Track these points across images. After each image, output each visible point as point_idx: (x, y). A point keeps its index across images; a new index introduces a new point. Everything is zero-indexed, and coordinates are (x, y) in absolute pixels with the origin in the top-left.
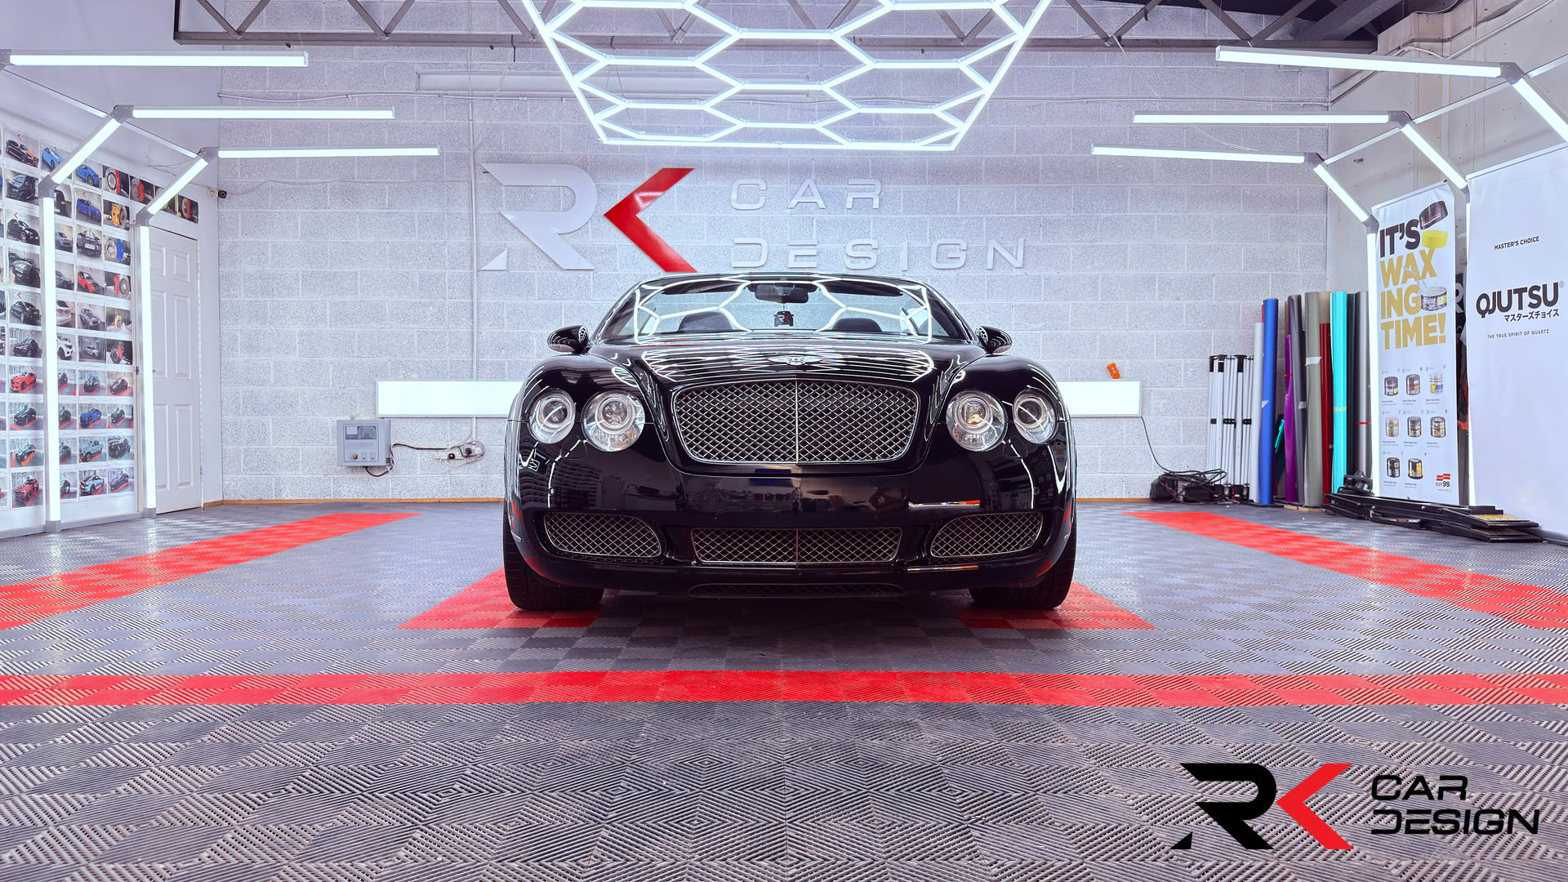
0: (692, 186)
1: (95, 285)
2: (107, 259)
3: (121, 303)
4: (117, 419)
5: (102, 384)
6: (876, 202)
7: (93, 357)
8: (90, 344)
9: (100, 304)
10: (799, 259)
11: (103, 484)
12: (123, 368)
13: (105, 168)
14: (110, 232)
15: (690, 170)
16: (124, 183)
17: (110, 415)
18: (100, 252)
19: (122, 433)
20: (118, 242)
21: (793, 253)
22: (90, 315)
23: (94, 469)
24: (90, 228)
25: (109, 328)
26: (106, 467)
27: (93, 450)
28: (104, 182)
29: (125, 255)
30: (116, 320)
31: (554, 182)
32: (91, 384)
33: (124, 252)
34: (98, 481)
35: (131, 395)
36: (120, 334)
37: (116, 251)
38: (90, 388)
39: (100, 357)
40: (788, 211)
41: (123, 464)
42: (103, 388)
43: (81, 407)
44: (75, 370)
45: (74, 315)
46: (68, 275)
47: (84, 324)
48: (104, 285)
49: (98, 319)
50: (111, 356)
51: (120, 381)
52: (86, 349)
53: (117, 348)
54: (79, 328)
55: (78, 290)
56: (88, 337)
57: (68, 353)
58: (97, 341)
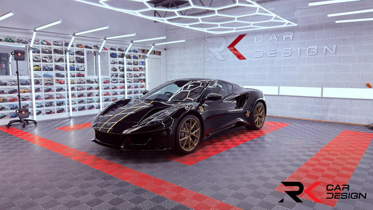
0: (246, 38)
1: (137, 70)
2: (139, 65)
3: (143, 72)
6: (291, 38)
7: (137, 82)
9: (138, 73)
10: (271, 54)
12: (143, 83)
13: (139, 49)
14: (139, 60)
15: (245, 35)
16: (143, 51)
17: (140, 91)
20: (142, 62)
21: (269, 53)
22: (136, 75)
24: (136, 60)
25: (140, 77)
28: (139, 52)
29: (144, 64)
31: (218, 41)
33: (143, 63)
35: (145, 88)
36: (143, 78)
37: (141, 63)
38: (136, 87)
39: (138, 82)
40: (269, 42)
42: (139, 87)
43: (134, 90)
44: (133, 84)
45: (132, 75)
46: (131, 69)
47: (135, 77)
48: (139, 69)
49: (138, 75)
51: (143, 86)
52: (135, 81)
54: (133, 77)
55: (133, 71)
56: (135, 79)
57: (131, 82)
58: (137, 79)
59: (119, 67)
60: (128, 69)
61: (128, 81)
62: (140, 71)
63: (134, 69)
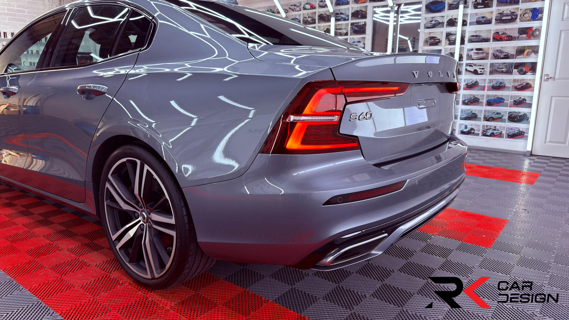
1: (509, 36)
2: (522, 21)
3: (529, 43)
4: (519, 103)
5: (506, 85)
7: (502, 72)
8: (499, 66)
11: (501, 133)
12: (528, 77)
17: (513, 100)
18: (516, 19)
19: (521, 110)
20: (531, 10)
22: (501, 52)
23: (495, 125)
24: (508, 9)
25: (518, 57)
26: (505, 126)
27: (494, 116)
30: (525, 52)
32: (497, 85)
34: (497, 131)
36: (528, 59)
37: (531, 15)
38: (499, 87)
39: (509, 72)
41: (521, 126)
42: (509, 88)
43: (488, 96)
44: (485, 79)
45: (488, 54)
46: (484, 35)
47: (496, 57)
48: (517, 35)
49: (509, 53)
50: (518, 71)
51: (524, 84)
52: (496, 69)
53: (524, 66)
54: (491, 59)
55: (493, 41)
56: (498, 63)
57: (481, 71)
58: (505, 64)
59: (448, 35)
60: (477, 36)
61: (471, 69)
62: (520, 40)
63: (499, 35)
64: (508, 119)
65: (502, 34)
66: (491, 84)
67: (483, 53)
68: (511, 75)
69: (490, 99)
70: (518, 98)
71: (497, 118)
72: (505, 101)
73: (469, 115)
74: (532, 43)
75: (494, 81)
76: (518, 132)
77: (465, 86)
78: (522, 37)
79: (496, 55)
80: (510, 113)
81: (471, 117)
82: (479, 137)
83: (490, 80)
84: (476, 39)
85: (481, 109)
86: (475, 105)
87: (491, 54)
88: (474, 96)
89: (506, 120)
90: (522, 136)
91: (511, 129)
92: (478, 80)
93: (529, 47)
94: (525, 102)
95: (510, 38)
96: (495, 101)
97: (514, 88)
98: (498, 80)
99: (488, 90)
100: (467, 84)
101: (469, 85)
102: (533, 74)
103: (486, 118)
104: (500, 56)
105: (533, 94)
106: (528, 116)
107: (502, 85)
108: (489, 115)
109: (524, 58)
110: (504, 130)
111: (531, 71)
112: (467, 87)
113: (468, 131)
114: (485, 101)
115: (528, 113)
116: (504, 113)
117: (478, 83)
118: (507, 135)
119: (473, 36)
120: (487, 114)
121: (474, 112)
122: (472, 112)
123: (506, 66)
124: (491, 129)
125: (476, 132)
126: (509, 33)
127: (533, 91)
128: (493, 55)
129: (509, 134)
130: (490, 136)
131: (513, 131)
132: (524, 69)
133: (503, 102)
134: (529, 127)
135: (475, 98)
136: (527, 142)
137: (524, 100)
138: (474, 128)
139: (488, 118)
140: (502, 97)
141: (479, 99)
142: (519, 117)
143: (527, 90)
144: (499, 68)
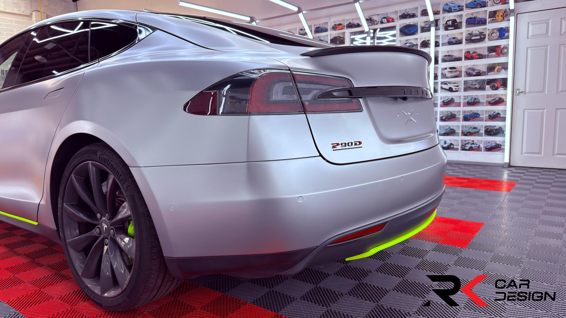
2: (490, 40)
4: (494, 117)
5: (480, 101)
7: (476, 89)
8: (473, 83)
9: (481, 64)
11: (479, 147)
12: (499, 92)
14: (491, 26)
17: (488, 115)
18: (484, 38)
19: (497, 124)
20: (498, 30)
22: (473, 70)
23: (473, 139)
24: (477, 29)
25: (489, 74)
26: (483, 140)
27: (472, 131)
28: (490, 3)
29: (506, 34)
30: (496, 69)
32: (472, 101)
33: (503, 33)
34: (475, 145)
36: (500, 75)
37: (498, 34)
38: (474, 102)
39: (482, 88)
41: (497, 139)
42: (483, 103)
43: (464, 112)
44: (461, 95)
45: (461, 72)
46: (456, 55)
47: (469, 74)
48: (487, 53)
49: (481, 71)
50: (490, 87)
51: (497, 99)
52: (470, 86)
53: (496, 83)
54: (464, 77)
55: (465, 60)
56: (471, 81)
57: (456, 89)
58: (478, 81)
60: (449, 56)
61: (446, 87)
62: (490, 58)
63: (470, 54)
64: (485, 133)
65: (472, 53)
66: (466, 101)
67: (456, 71)
68: (484, 91)
69: (466, 114)
70: (492, 113)
71: (474, 132)
72: (481, 116)
73: (448, 131)
74: (501, 60)
75: (468, 97)
76: (495, 145)
77: (442, 104)
78: (492, 55)
79: (468, 73)
80: (486, 127)
81: (449, 133)
82: (458, 151)
83: (465, 96)
84: (449, 58)
85: (458, 125)
86: (452, 121)
87: (464, 72)
88: (451, 113)
89: (482, 133)
90: (499, 148)
91: (488, 143)
92: (453, 97)
93: (499, 64)
94: (500, 116)
95: (480, 56)
96: (471, 116)
97: (488, 103)
98: (473, 96)
99: (463, 106)
100: (443, 102)
101: (445, 102)
102: (504, 90)
103: (464, 133)
104: (473, 74)
105: (506, 108)
106: (503, 129)
107: (477, 100)
108: (466, 130)
109: (495, 75)
110: (482, 143)
111: (502, 87)
112: (444, 104)
113: (448, 146)
114: (461, 117)
115: (503, 127)
116: (480, 127)
117: (454, 100)
118: (485, 149)
119: (446, 56)
120: (465, 129)
121: (452, 128)
122: (450, 127)
123: (479, 83)
124: (469, 143)
125: (455, 147)
126: (479, 52)
127: (506, 105)
128: (466, 72)
129: (487, 147)
130: (469, 150)
131: (490, 144)
132: (496, 85)
133: (479, 117)
134: (505, 139)
135: (452, 114)
136: (504, 154)
137: (498, 114)
138: (453, 143)
139: (466, 133)
140: (477, 112)
141: (456, 115)
142: (495, 130)
143: (501, 104)
144: (473, 85)
